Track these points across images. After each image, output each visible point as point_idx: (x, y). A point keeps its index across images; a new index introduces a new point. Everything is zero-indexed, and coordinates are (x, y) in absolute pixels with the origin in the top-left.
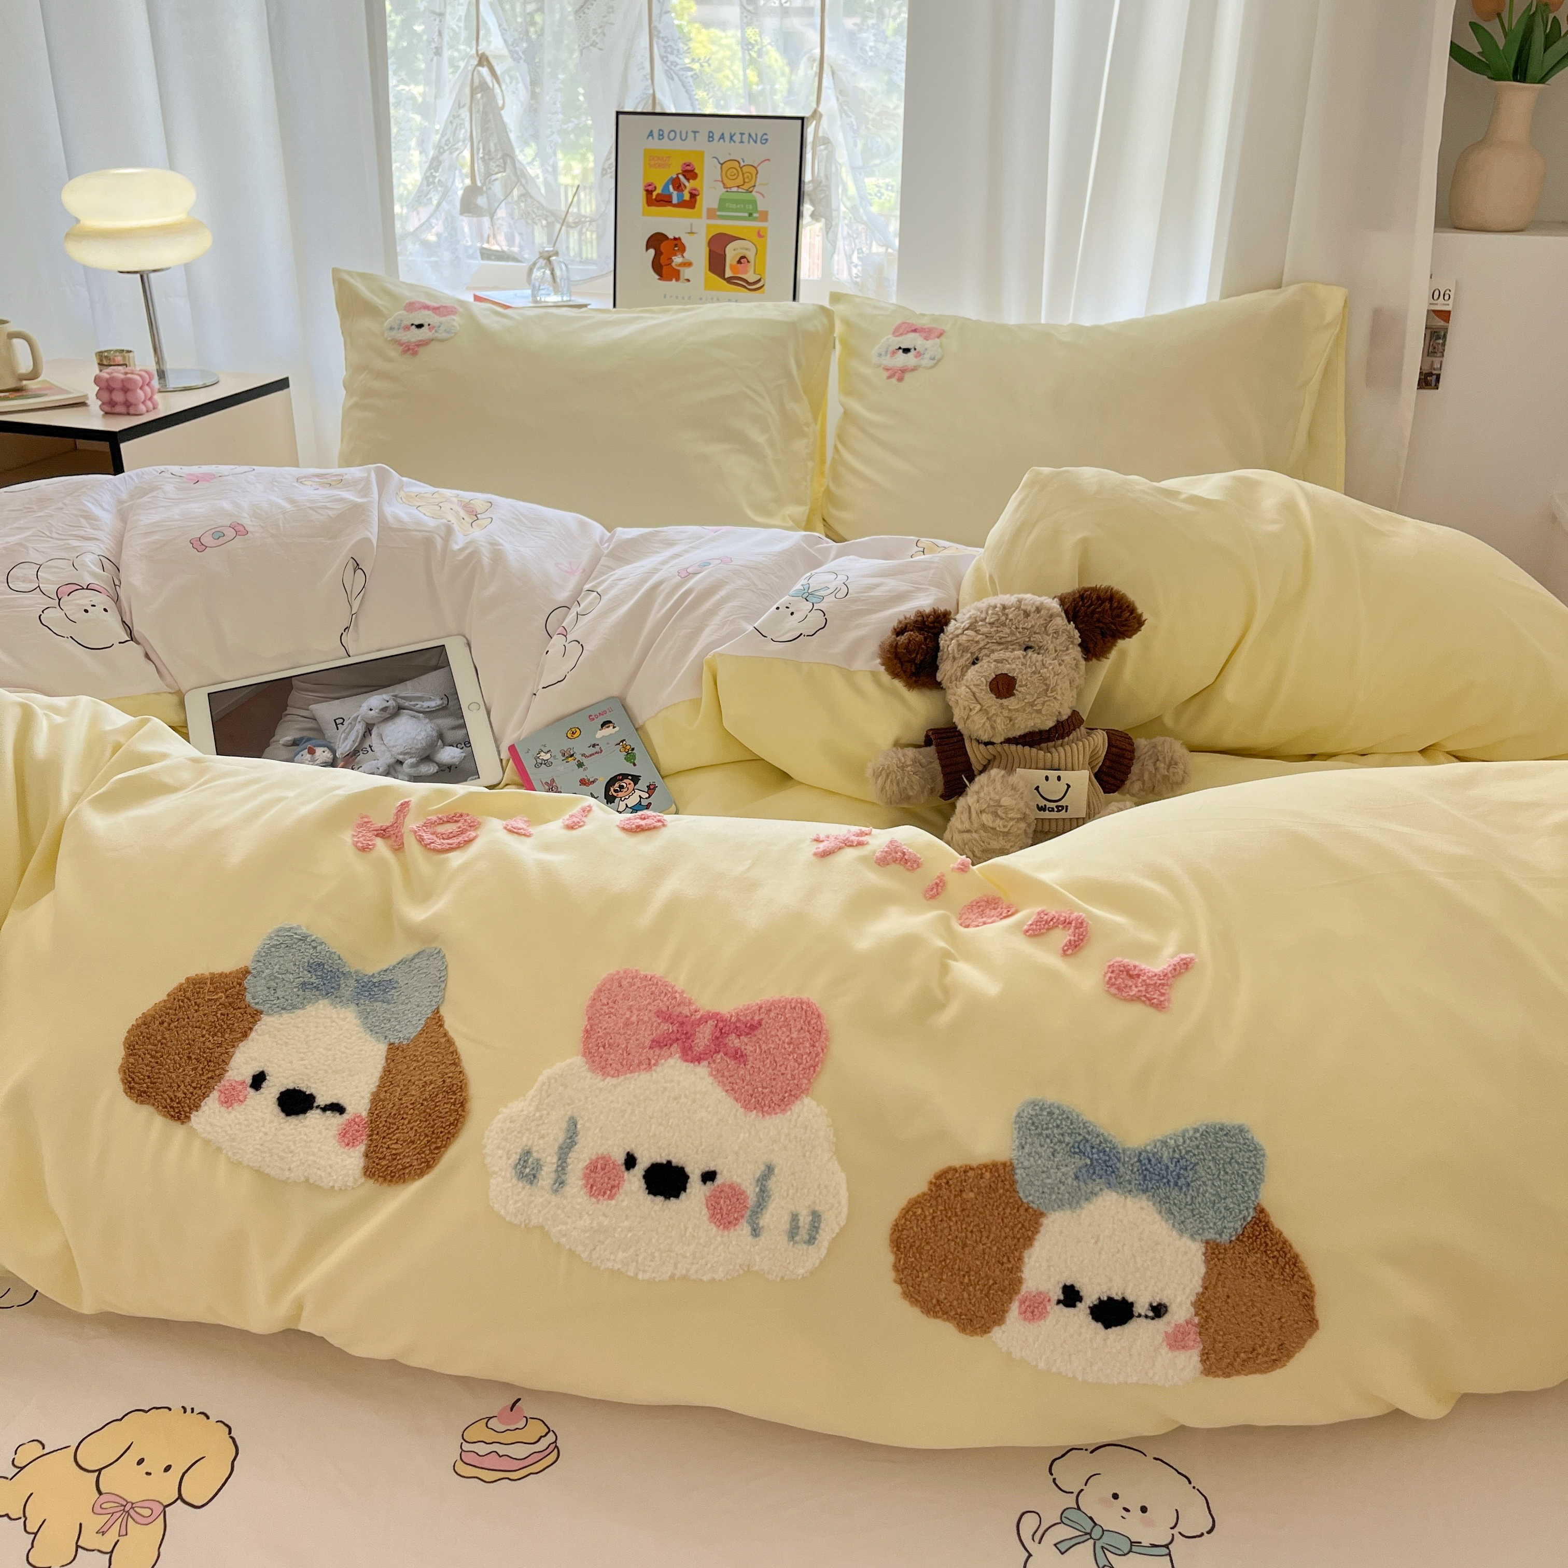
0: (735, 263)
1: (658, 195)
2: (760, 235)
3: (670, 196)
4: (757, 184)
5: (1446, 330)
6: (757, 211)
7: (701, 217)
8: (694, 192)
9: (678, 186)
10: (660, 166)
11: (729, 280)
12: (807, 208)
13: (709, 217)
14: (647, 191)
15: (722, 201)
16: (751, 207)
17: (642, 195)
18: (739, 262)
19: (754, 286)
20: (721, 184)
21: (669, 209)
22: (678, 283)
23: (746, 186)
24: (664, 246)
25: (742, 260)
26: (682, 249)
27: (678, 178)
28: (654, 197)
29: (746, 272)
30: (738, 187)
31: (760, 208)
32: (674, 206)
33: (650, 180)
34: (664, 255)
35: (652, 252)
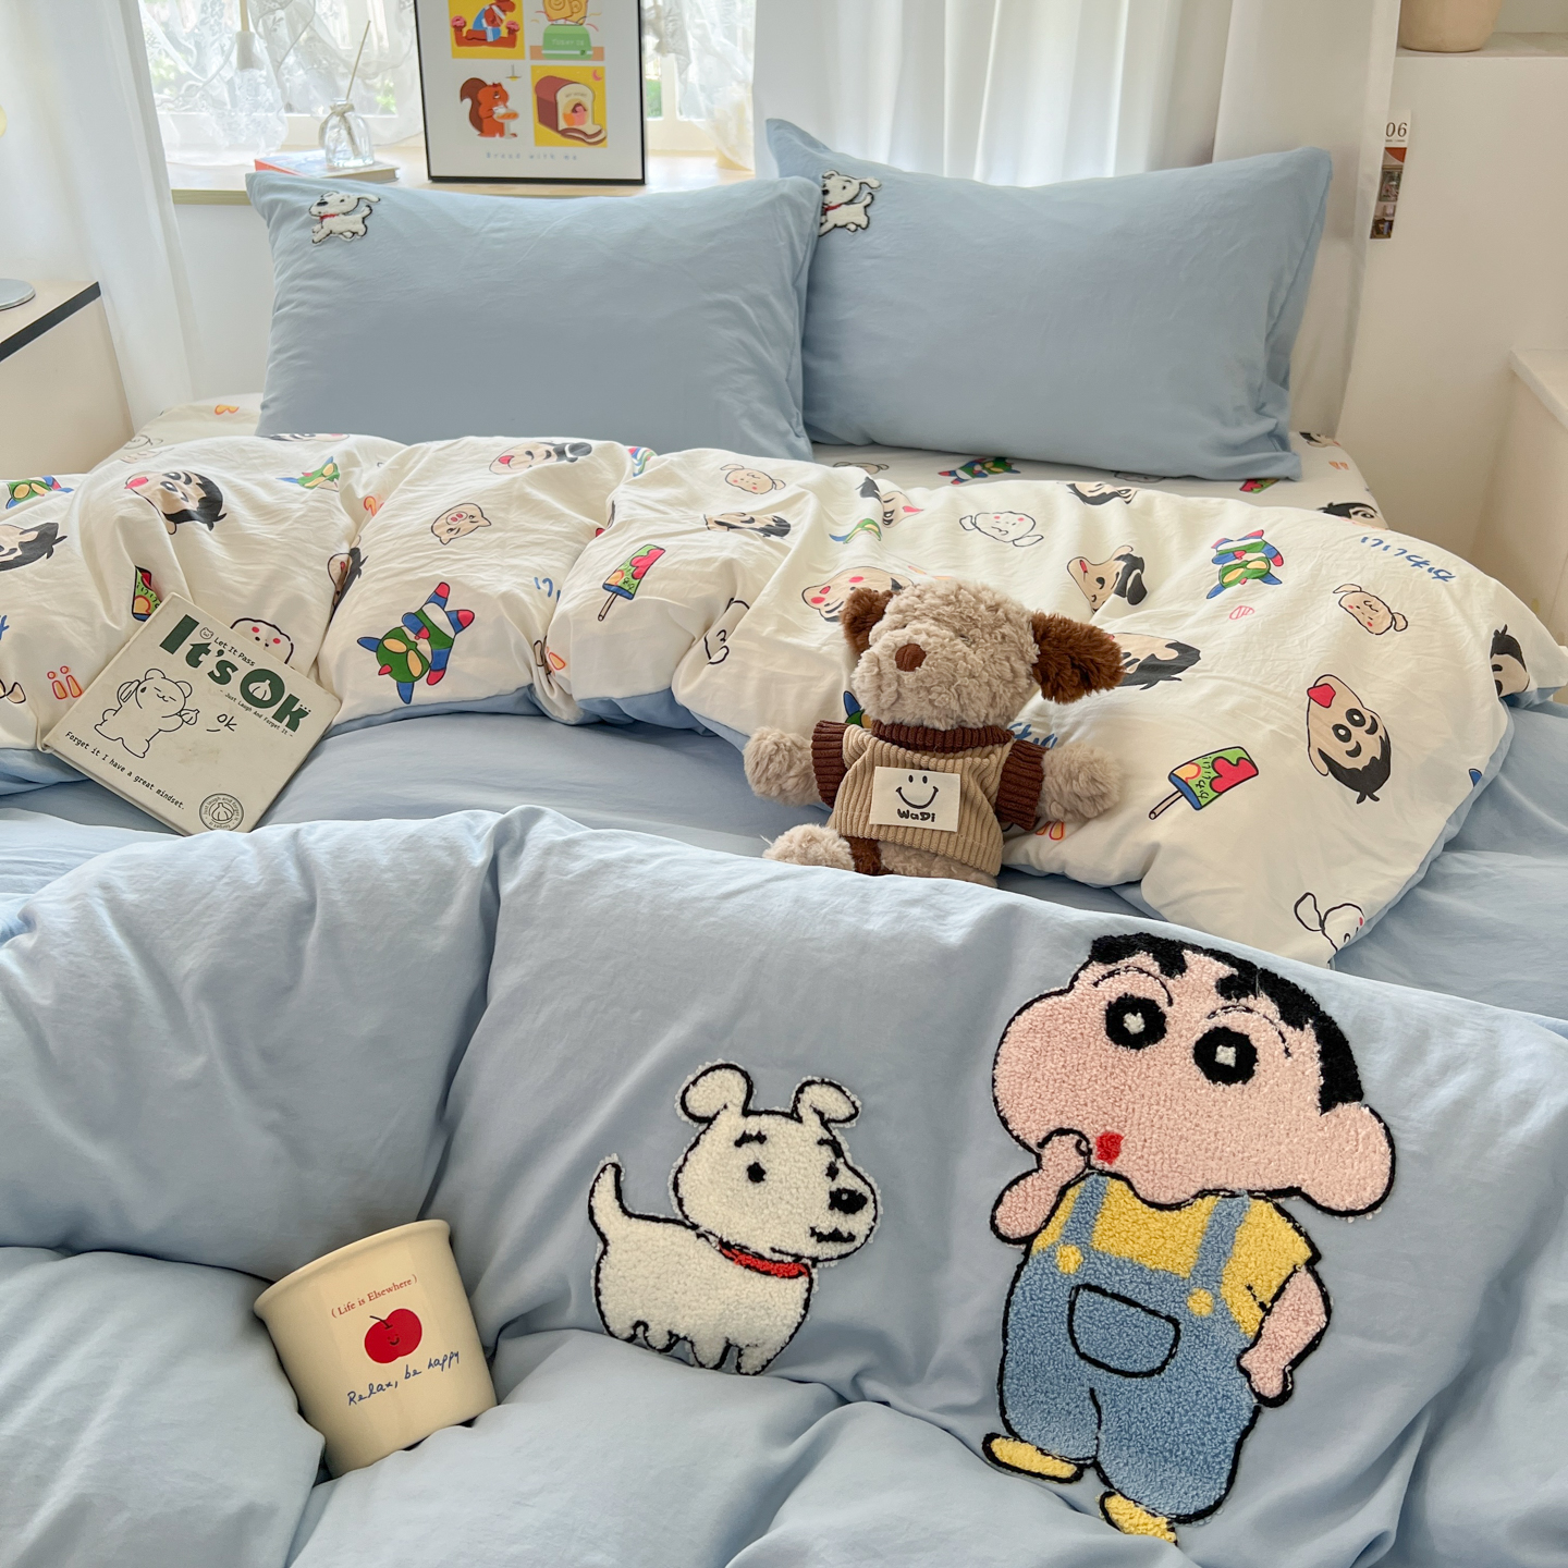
0: (569, 111)
1: (469, 31)
2: (596, 78)
3: (484, 32)
4: (588, 14)
5: (1401, 168)
6: (590, 48)
7: (522, 57)
8: (512, 26)
9: (493, 20)
11: (564, 133)
12: (650, 41)
13: (533, 58)
14: (455, 27)
15: (547, 37)
16: (582, 43)
17: (449, 33)
18: (574, 110)
19: (594, 139)
20: (544, 15)
21: (485, 47)
23: (575, 17)
24: (481, 95)
25: (577, 108)
26: (504, 97)
27: (491, 9)
28: (464, 35)
29: (583, 123)
30: (565, 18)
31: (594, 44)
32: (491, 44)
33: (457, 14)
34: (483, 104)
35: (468, 102)
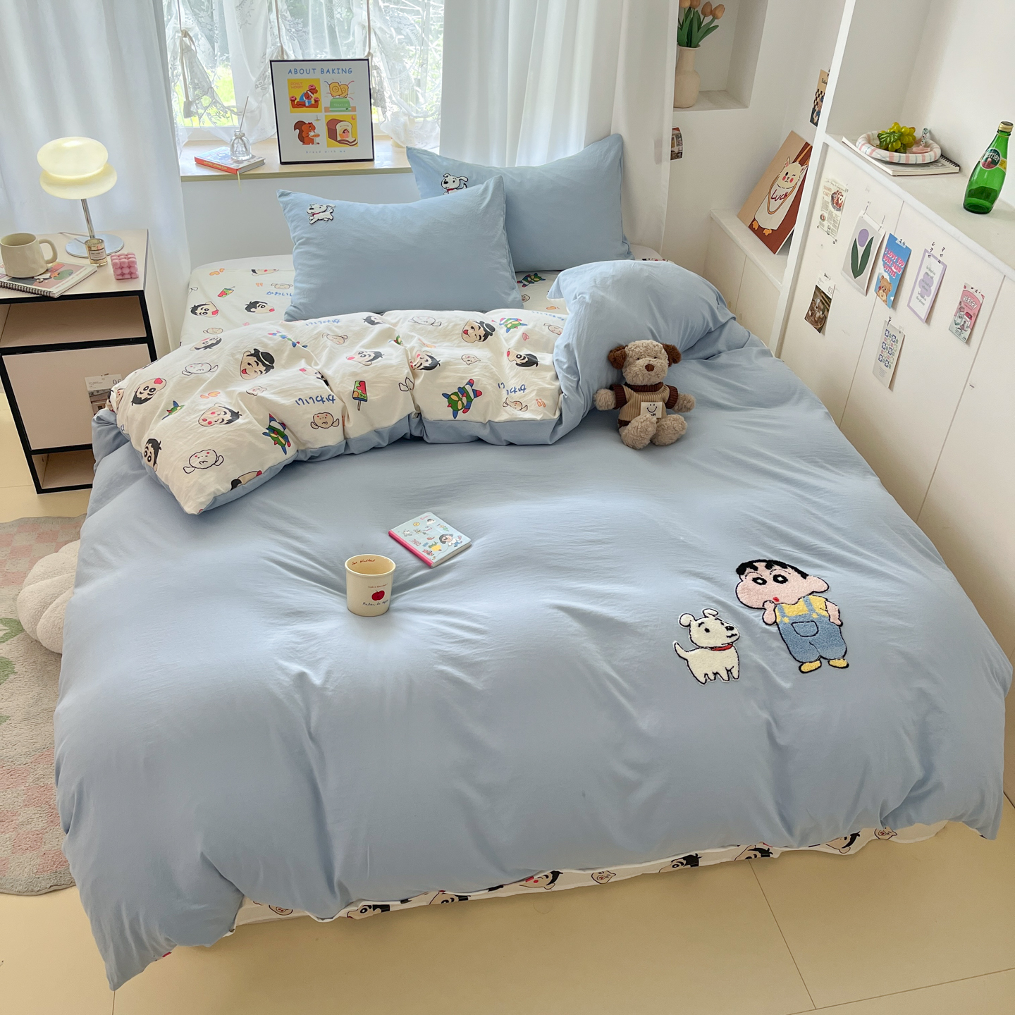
0: (341, 133)
1: (298, 102)
2: (353, 119)
3: (305, 102)
4: (349, 93)
6: (350, 107)
7: (321, 112)
8: (316, 99)
9: (308, 97)
10: (297, 87)
11: (339, 142)
12: (372, 101)
13: (325, 112)
14: (291, 100)
15: (332, 103)
16: (347, 105)
17: (289, 103)
18: (344, 132)
19: (352, 144)
20: (330, 95)
21: (305, 108)
22: (313, 145)
23: (343, 95)
24: (303, 128)
26: (314, 128)
27: (307, 93)
28: (295, 103)
29: (348, 137)
30: (339, 95)
31: (351, 105)
32: (307, 107)
33: (292, 95)
34: (304, 132)
35: (298, 131)
